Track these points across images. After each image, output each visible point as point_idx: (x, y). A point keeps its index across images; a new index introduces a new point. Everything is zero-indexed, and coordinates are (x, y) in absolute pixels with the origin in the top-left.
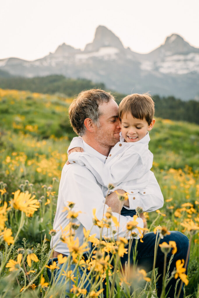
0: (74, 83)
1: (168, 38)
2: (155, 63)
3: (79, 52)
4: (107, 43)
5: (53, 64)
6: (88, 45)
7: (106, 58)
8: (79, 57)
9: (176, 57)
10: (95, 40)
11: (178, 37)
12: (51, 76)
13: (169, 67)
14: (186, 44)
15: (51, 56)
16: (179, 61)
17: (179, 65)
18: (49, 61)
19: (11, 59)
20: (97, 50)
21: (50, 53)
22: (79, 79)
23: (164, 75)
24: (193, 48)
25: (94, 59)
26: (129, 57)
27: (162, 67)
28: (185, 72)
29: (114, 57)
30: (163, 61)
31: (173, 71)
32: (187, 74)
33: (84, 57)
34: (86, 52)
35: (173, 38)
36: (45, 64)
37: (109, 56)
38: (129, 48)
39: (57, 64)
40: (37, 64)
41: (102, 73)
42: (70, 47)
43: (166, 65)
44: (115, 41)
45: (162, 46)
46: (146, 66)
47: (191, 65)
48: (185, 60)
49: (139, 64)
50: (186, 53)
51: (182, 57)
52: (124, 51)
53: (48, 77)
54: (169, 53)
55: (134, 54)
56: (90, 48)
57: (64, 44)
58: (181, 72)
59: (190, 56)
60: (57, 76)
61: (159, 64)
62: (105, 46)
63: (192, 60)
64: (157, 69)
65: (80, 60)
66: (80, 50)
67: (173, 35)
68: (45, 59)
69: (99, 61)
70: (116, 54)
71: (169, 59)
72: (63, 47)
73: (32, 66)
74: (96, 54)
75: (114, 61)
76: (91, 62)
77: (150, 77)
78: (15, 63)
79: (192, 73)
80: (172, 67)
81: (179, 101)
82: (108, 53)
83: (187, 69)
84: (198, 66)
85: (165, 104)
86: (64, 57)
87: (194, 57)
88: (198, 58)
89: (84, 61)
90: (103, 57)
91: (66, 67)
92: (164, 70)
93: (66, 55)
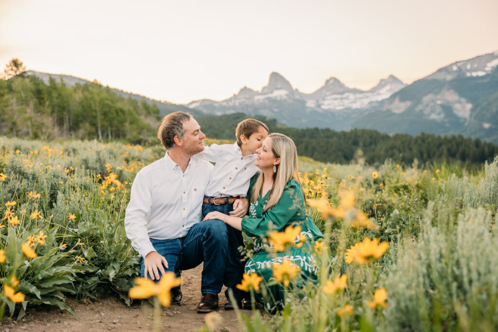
1: (327, 81)
2: (317, 101)
3: (257, 93)
4: (279, 86)
5: (237, 104)
6: (264, 88)
7: (279, 98)
8: (257, 98)
9: (334, 96)
10: (270, 84)
11: (336, 80)
12: (235, 114)
13: (329, 104)
14: (342, 86)
15: (235, 97)
16: (336, 99)
17: (336, 102)
18: (233, 101)
19: (204, 100)
20: (272, 92)
21: (235, 95)
23: (325, 110)
24: (348, 88)
25: (269, 99)
26: (297, 97)
27: (323, 104)
28: (342, 108)
29: (285, 97)
30: (324, 99)
31: (332, 107)
32: (343, 109)
33: (261, 97)
34: (262, 93)
35: (332, 81)
36: (231, 104)
37: (281, 96)
38: (297, 90)
39: (240, 104)
40: (224, 104)
41: (276, 110)
42: (250, 90)
43: (326, 102)
44: (286, 84)
45: (323, 88)
46: (311, 104)
47: (346, 102)
48: (342, 99)
49: (305, 102)
50: (342, 93)
51: (339, 96)
52: (293, 92)
53: (232, 115)
54: (328, 93)
55: (301, 94)
56: (266, 91)
57: (245, 88)
58: (338, 108)
59: (345, 95)
60: (239, 114)
61: (321, 102)
62: (277, 89)
63: (346, 98)
64: (319, 106)
65: (258, 100)
66: (258, 92)
67: (331, 78)
68: (230, 100)
69: (273, 101)
70: (287, 95)
71: (329, 98)
72: (245, 90)
73: (220, 105)
74: (270, 95)
75: (285, 100)
76: (267, 101)
77: (314, 112)
78: (207, 103)
79: (347, 109)
80: (331, 104)
81: (333, 131)
82: (280, 94)
83: (344, 105)
84: (352, 103)
85: (322, 134)
86: (245, 98)
87: (348, 96)
88: (352, 96)
89: (261, 101)
90: (276, 97)
91: (247, 106)
92: (324, 107)
93: (247, 96)
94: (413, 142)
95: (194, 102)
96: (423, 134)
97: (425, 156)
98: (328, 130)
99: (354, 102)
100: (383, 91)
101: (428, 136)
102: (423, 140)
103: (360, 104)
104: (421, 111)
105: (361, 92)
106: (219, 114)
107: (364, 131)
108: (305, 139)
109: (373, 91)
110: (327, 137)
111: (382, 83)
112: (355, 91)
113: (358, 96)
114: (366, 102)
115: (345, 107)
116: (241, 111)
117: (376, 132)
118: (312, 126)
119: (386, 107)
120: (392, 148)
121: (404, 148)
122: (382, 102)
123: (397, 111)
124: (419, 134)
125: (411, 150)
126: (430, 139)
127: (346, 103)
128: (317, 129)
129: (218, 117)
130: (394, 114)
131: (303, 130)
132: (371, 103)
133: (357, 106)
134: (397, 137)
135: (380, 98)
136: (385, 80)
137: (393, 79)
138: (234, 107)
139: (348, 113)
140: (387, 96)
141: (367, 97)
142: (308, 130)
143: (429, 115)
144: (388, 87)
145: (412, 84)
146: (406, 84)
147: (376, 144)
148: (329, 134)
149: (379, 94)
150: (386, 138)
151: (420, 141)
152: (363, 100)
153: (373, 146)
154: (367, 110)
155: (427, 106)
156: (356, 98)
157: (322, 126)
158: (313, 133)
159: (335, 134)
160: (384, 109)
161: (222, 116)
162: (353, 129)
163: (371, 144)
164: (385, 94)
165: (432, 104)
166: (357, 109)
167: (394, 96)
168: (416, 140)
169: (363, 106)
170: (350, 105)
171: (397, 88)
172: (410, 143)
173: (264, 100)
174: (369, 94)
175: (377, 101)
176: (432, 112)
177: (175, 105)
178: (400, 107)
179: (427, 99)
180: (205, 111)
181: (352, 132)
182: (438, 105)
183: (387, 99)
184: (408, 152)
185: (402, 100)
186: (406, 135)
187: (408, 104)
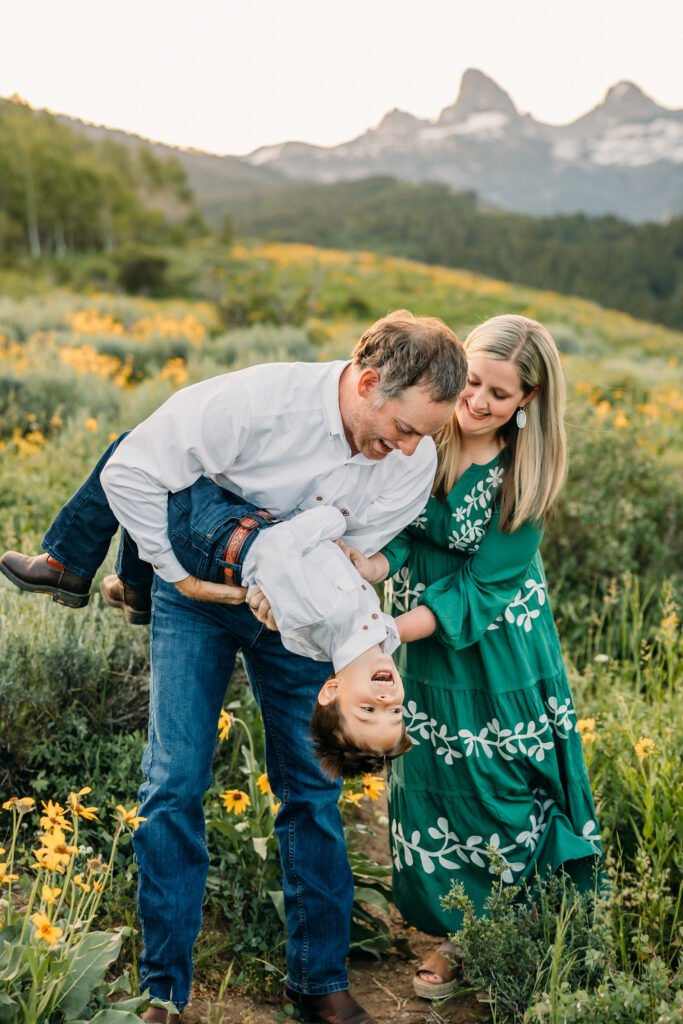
0: (416, 192)
1: (611, 91)
2: (583, 143)
3: (427, 124)
4: (483, 104)
5: (375, 152)
6: (445, 111)
7: (482, 137)
8: (426, 135)
9: (627, 130)
10: (461, 99)
11: (632, 87)
12: (370, 179)
13: (613, 152)
14: (647, 102)
15: (370, 135)
16: (631, 137)
17: (632, 146)
18: (365, 147)
19: (289, 144)
20: (463, 119)
21: (369, 130)
22: (425, 183)
23: (602, 168)
24: (661, 108)
25: (459, 139)
26: (530, 132)
27: (597, 151)
28: (647, 160)
29: (498, 134)
30: (600, 137)
31: (618, 159)
32: (650, 166)
33: (436, 135)
34: (442, 122)
35: (623, 90)
36: (359, 152)
37: (489, 131)
38: (528, 115)
39: (383, 153)
40: (342, 153)
41: (474, 167)
42: (407, 116)
43: (605, 146)
44: (499, 99)
45: (598, 108)
46: (565, 150)
47: (658, 144)
48: (646, 136)
50: (647, 121)
51: (638, 129)
52: (519, 121)
53: (364, 181)
54: (611, 122)
55: (541, 126)
56: (450, 117)
57: (396, 111)
58: (639, 160)
59: (657, 126)
60: (381, 178)
61: (591, 145)
62: (479, 110)
63: (661, 134)
64: (586, 155)
65: (430, 142)
66: (428, 120)
67: (621, 84)
68: (358, 141)
69: (468, 143)
70: (505, 128)
71: (613, 133)
72: (395, 117)
73: (332, 157)
74: (460, 129)
75: (499, 142)
76: (451, 146)
77: (573, 171)
78: (297, 153)
79: (660, 162)
80: (618, 149)
81: (625, 222)
82: (485, 123)
83: (652, 154)
84: (672, 147)
85: (594, 232)
86: (396, 137)
87: (663, 128)
88: (673, 130)
89: (437, 144)
90: (475, 134)
91: (401, 157)
92: (600, 159)
93: (401, 131)
95: (262, 149)
98: (610, 220)
99: (679, 145)
106: (328, 177)
108: (553, 244)
110: (610, 237)
115: (655, 159)
116: (383, 170)
118: (569, 208)
127: (659, 146)
128: (580, 219)
129: (326, 186)
131: (545, 220)
138: (366, 160)
139: (663, 174)
142: (559, 220)
148: (612, 228)
157: (595, 208)
158: (572, 227)
159: (628, 229)
161: (336, 185)
170: (669, 153)
173: (443, 140)
177: (214, 157)
180: (295, 172)
181: (673, 224)
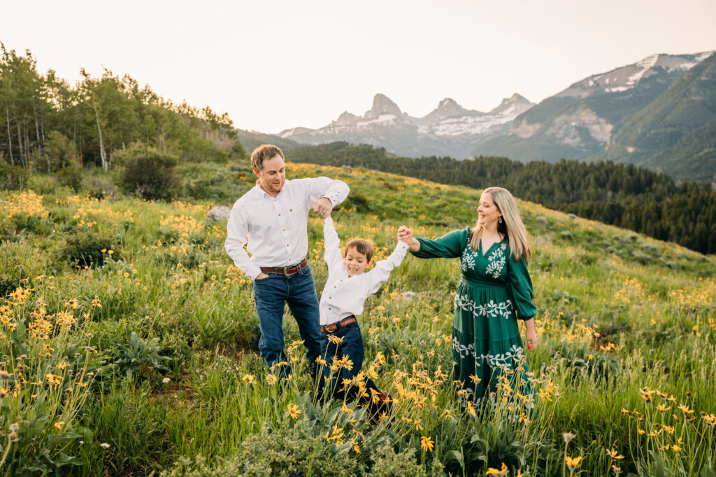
0: (357, 148)
1: (441, 103)
2: (430, 127)
3: (360, 119)
4: (385, 110)
5: (337, 132)
6: (368, 113)
7: (385, 124)
8: (359, 124)
9: (450, 120)
10: (373, 108)
11: (451, 101)
12: (335, 143)
13: (444, 130)
14: (459, 107)
15: (334, 124)
16: (452, 123)
17: (452, 127)
18: (332, 129)
19: (297, 129)
20: (377, 118)
21: (333, 121)
22: (361, 145)
23: (439, 137)
24: (466, 110)
25: (374, 125)
26: (406, 122)
27: (437, 130)
28: (459, 133)
29: (392, 122)
30: (438, 125)
31: (447, 133)
32: (461, 135)
33: (364, 124)
34: (366, 119)
35: (446, 103)
36: (329, 132)
37: (388, 121)
38: (405, 113)
39: (339, 131)
40: (322, 132)
41: (382, 138)
42: (351, 115)
43: (440, 128)
44: (393, 108)
45: (436, 111)
46: (422, 130)
47: (464, 126)
48: (458, 123)
49: (417, 128)
50: (459, 116)
51: (455, 120)
52: (401, 117)
53: (332, 144)
54: (442, 117)
55: (411, 118)
56: (370, 116)
57: (345, 113)
58: (454, 134)
59: (462, 119)
60: (340, 142)
61: (434, 127)
62: (383, 113)
63: (464, 122)
64: (432, 132)
65: (361, 127)
66: (360, 117)
67: (445, 99)
68: (329, 127)
69: (379, 127)
70: (394, 120)
71: (444, 122)
72: (345, 115)
73: (317, 134)
74: (375, 121)
75: (392, 126)
76: (371, 128)
77: (427, 138)
78: (301, 132)
79: (465, 134)
80: (446, 129)
81: (454, 160)
82: (386, 119)
83: (461, 131)
84: (470, 128)
85: (441, 165)
86: (345, 125)
87: (466, 119)
88: (470, 120)
89: (365, 127)
90: (382, 123)
91: (349, 134)
92: (438, 133)
93: (348, 123)
94: (552, 171)
95: (286, 131)
96: (564, 161)
97: (568, 187)
98: (448, 159)
99: (474, 127)
100: (507, 112)
101: (571, 163)
102: (565, 169)
103: (481, 128)
104: (553, 134)
105: (481, 114)
106: (316, 144)
107: (491, 159)
109: (495, 112)
110: (447, 167)
111: (506, 104)
112: (474, 114)
113: (478, 119)
114: (487, 125)
115: (462, 132)
116: (342, 140)
117: (506, 160)
118: (428, 155)
119: (512, 131)
120: (528, 178)
121: (542, 178)
122: (506, 125)
123: (524, 136)
124: (559, 161)
125: (550, 180)
126: (573, 167)
128: (434, 158)
129: (315, 146)
130: (522, 139)
131: (417, 159)
132: (492, 127)
133: (477, 130)
134: (532, 165)
135: (503, 121)
136: (509, 99)
137: (518, 98)
138: (333, 136)
139: (466, 139)
140: (513, 118)
141: (488, 120)
142: (424, 160)
143: (562, 139)
144: (512, 108)
145: (540, 103)
146: (533, 103)
147: (506, 175)
148: (449, 163)
149: (502, 117)
150: (518, 166)
151: (560, 169)
152: (484, 124)
153: (504, 177)
154: (489, 135)
155: (560, 128)
156: (475, 122)
157: (440, 155)
158: (430, 163)
159: (457, 163)
160: (510, 134)
161: (320, 146)
162: (478, 157)
163: (501, 174)
164: (509, 116)
165: (566, 126)
166: (477, 134)
167: (520, 118)
168: (556, 169)
169: (483, 132)
170: (469, 130)
171: (524, 109)
172: (549, 172)
173: (367, 126)
174: (492, 117)
175: (500, 125)
176: (566, 135)
178: (528, 130)
179: (558, 120)
180: (300, 141)
181: (477, 160)
182: (573, 126)
183: (511, 121)
184: (547, 182)
185: (530, 122)
186: (544, 163)
187: (538, 126)
